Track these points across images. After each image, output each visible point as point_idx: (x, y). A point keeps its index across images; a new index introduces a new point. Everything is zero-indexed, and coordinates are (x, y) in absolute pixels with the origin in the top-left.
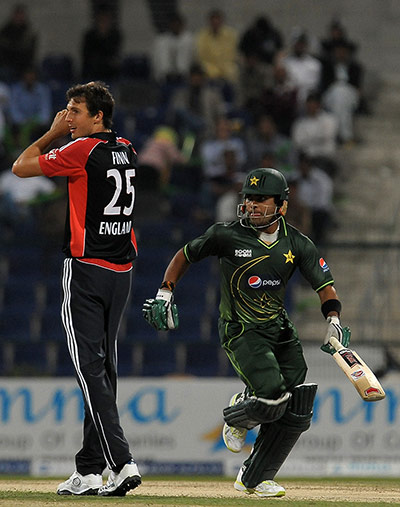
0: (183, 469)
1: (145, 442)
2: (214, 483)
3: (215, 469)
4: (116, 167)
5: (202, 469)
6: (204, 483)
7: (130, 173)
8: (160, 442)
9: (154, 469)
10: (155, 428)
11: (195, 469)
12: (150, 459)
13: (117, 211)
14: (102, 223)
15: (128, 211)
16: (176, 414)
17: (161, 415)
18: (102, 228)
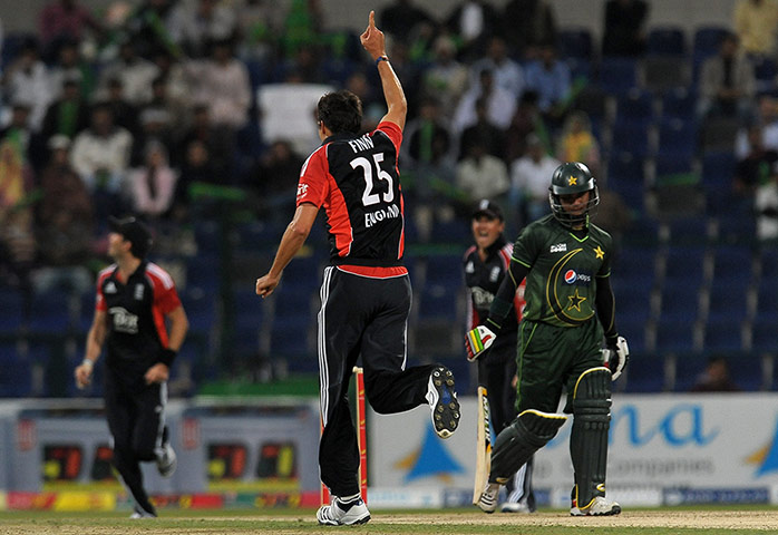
0: (723, 497)
1: (679, 466)
2: (760, 513)
3: (758, 496)
4: (360, 154)
5: (744, 496)
6: (749, 513)
7: (379, 157)
8: (697, 466)
9: (690, 498)
10: (691, 452)
11: (737, 496)
12: (684, 485)
13: (375, 199)
14: (367, 215)
15: (389, 197)
16: (714, 435)
17: (697, 436)
18: (367, 220)
